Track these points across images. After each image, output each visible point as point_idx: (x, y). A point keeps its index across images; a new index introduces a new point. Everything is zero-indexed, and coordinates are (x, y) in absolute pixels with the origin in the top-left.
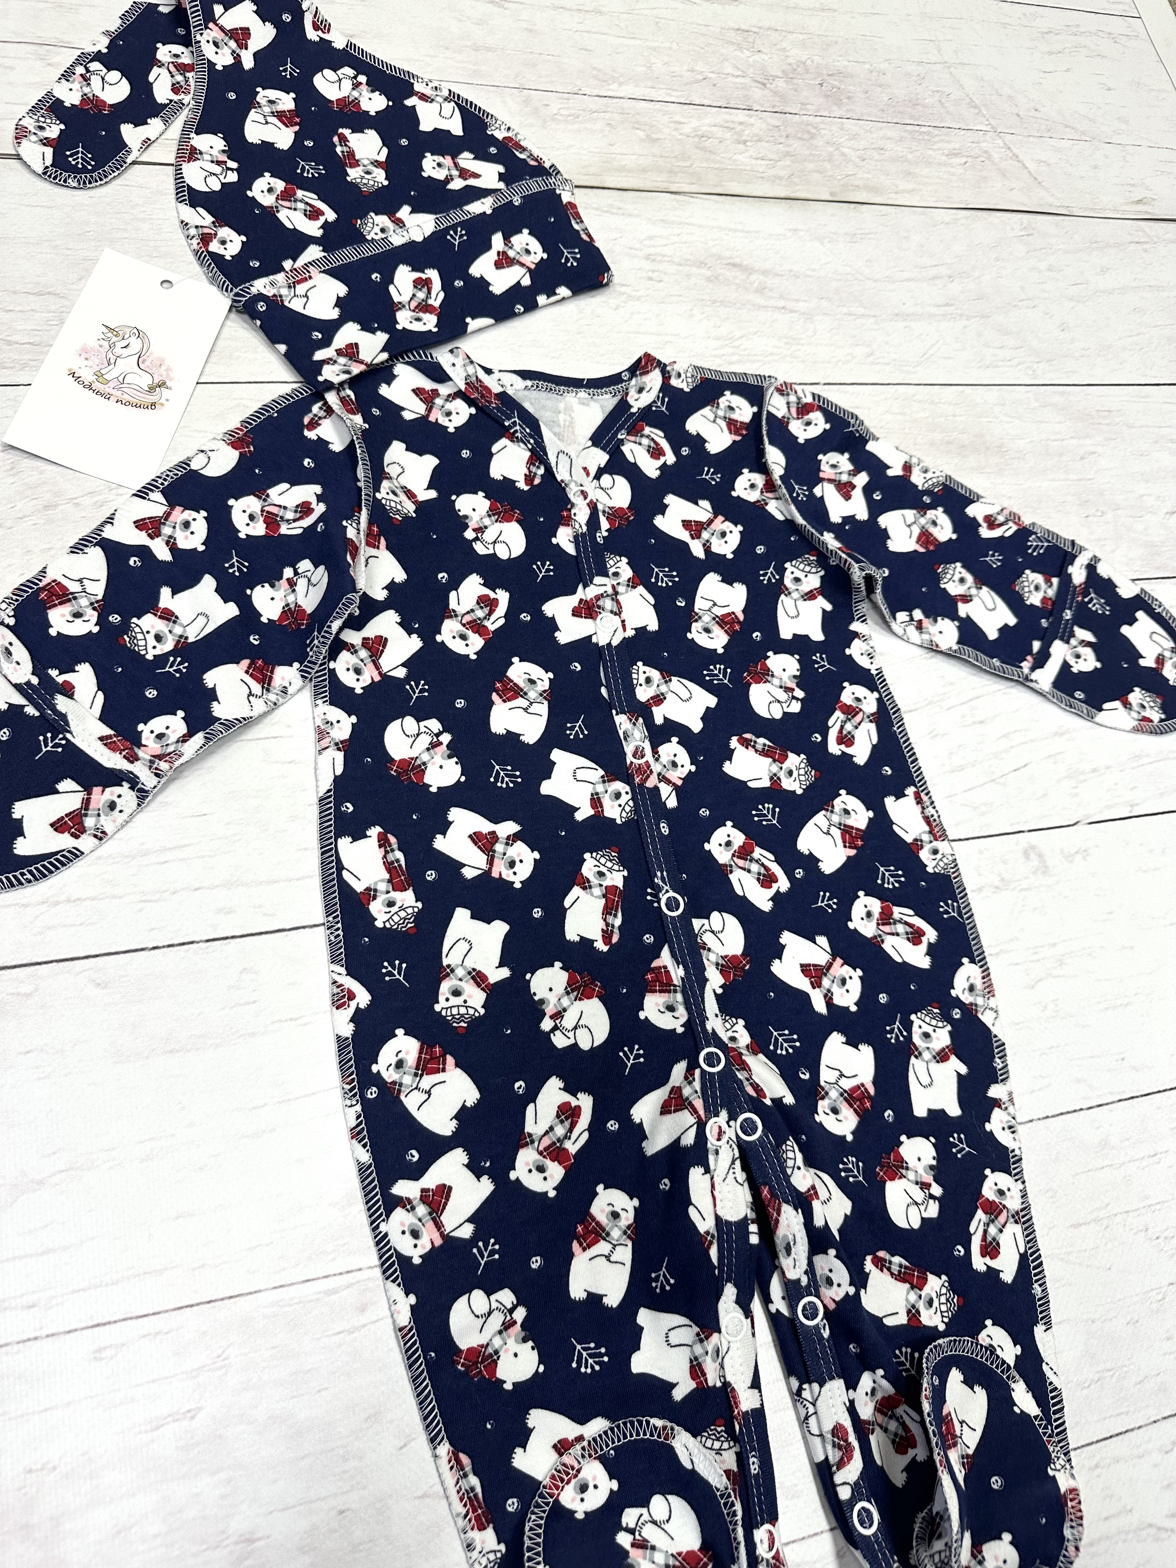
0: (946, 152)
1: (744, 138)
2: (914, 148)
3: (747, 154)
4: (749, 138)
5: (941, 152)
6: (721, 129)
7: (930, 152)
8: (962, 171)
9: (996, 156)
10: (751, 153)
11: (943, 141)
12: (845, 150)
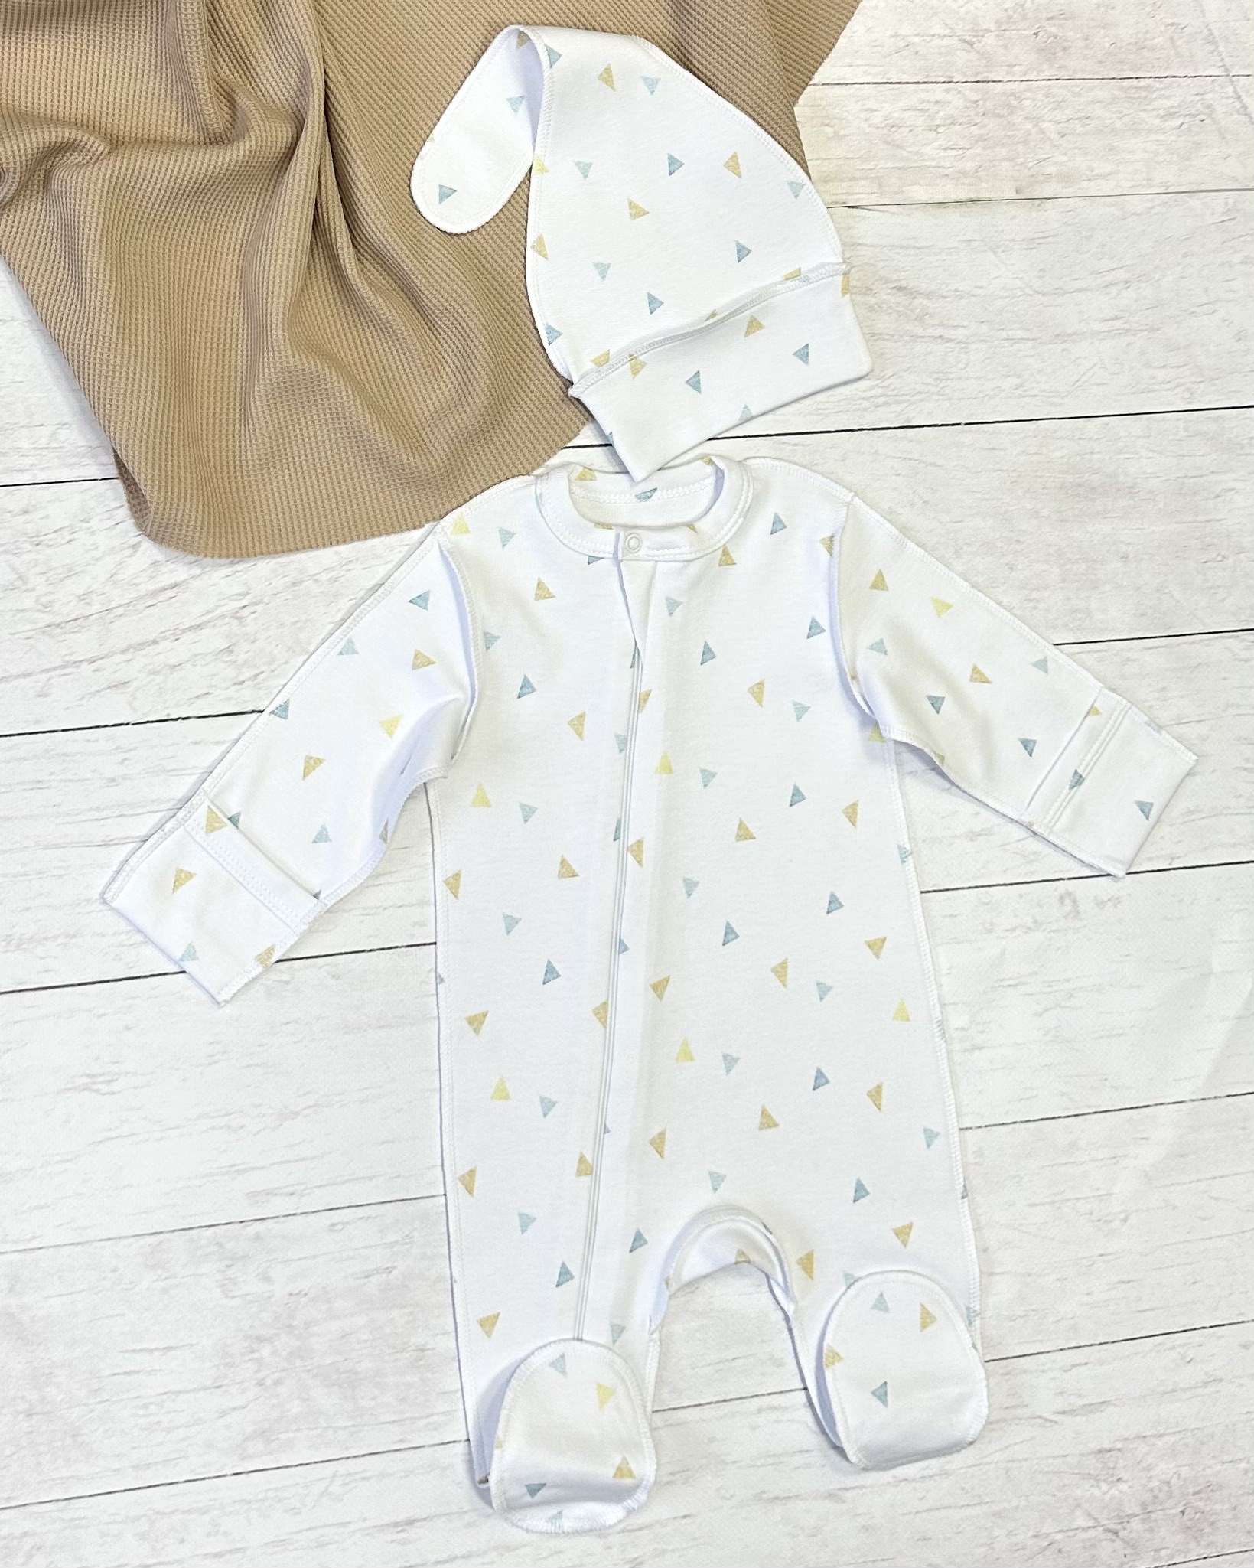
0: (1162, 112)
1: (937, 122)
2: (1125, 112)
3: (936, 144)
4: (942, 123)
5: (1155, 113)
6: (914, 113)
7: (1143, 115)
8: (1173, 138)
9: (1219, 110)
10: (940, 142)
11: (1162, 97)
12: (1044, 125)
